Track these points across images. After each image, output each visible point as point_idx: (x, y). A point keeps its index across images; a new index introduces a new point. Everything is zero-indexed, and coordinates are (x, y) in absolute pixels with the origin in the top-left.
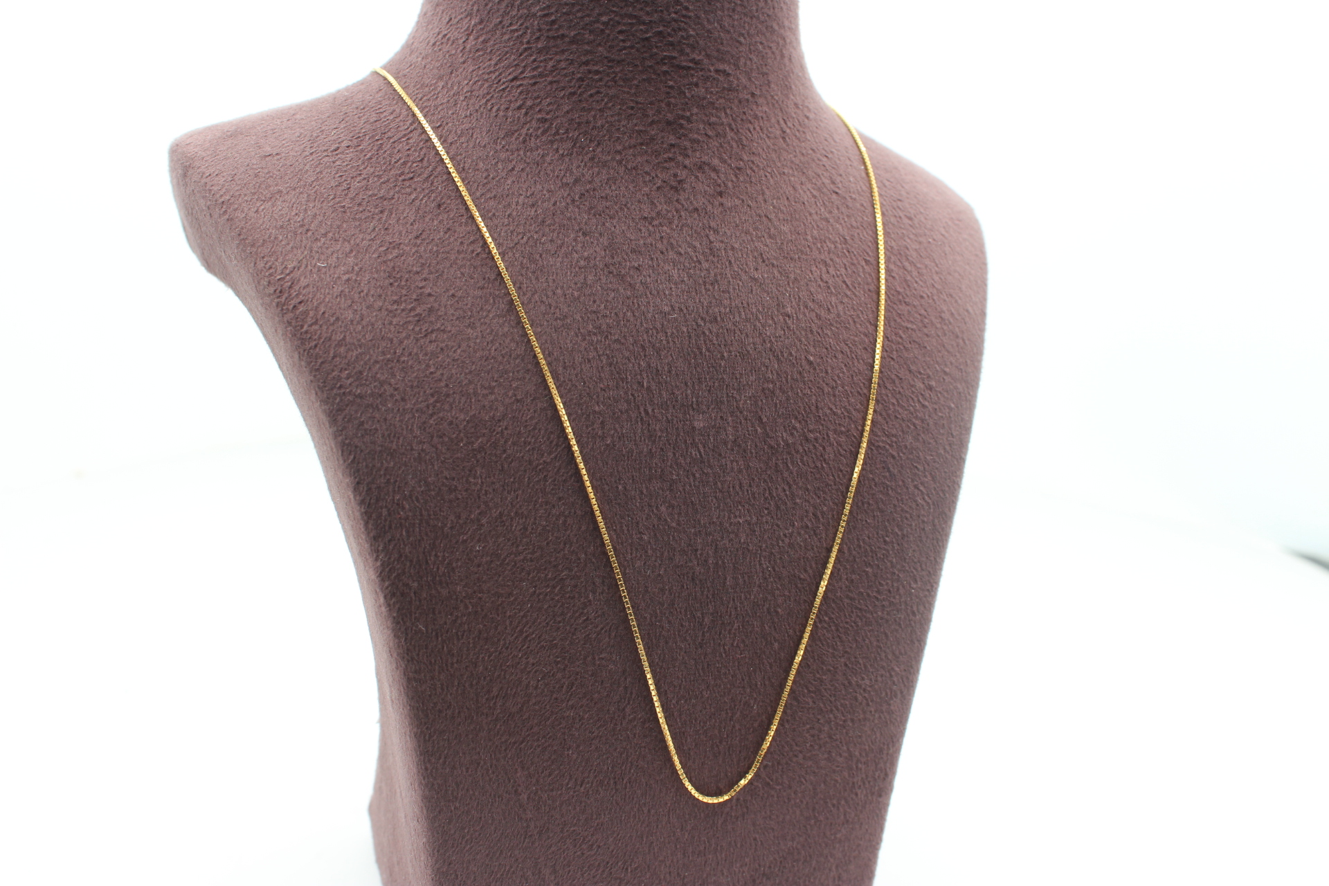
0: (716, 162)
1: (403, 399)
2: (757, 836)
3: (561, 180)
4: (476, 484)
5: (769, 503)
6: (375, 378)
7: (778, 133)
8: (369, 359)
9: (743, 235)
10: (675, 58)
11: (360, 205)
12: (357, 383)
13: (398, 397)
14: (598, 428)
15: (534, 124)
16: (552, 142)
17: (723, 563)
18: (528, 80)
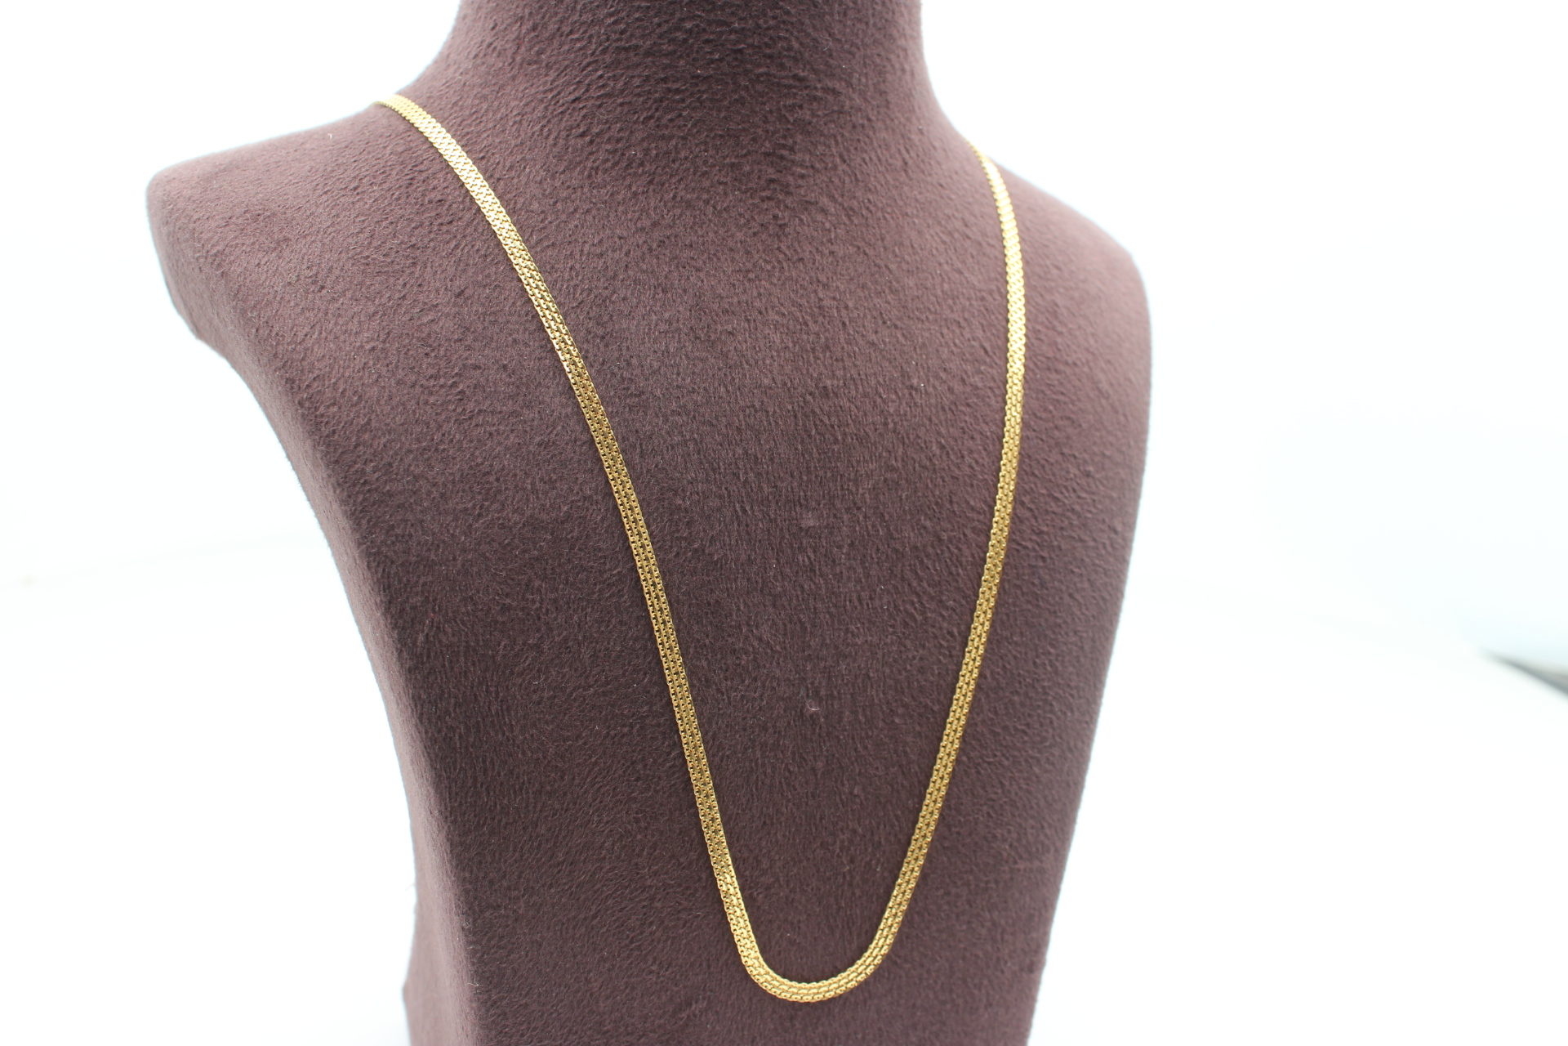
0: (825, 200)
1: (443, 497)
2: (882, 1026)
3: (635, 224)
4: (533, 601)
5: (895, 620)
6: (407, 471)
7: (899, 164)
8: (401, 448)
9: (859, 290)
10: (773, 74)
11: (386, 255)
12: (385, 478)
13: (436, 495)
15: (601, 155)
16: (623, 177)
17: (839, 694)
18: (592, 101)
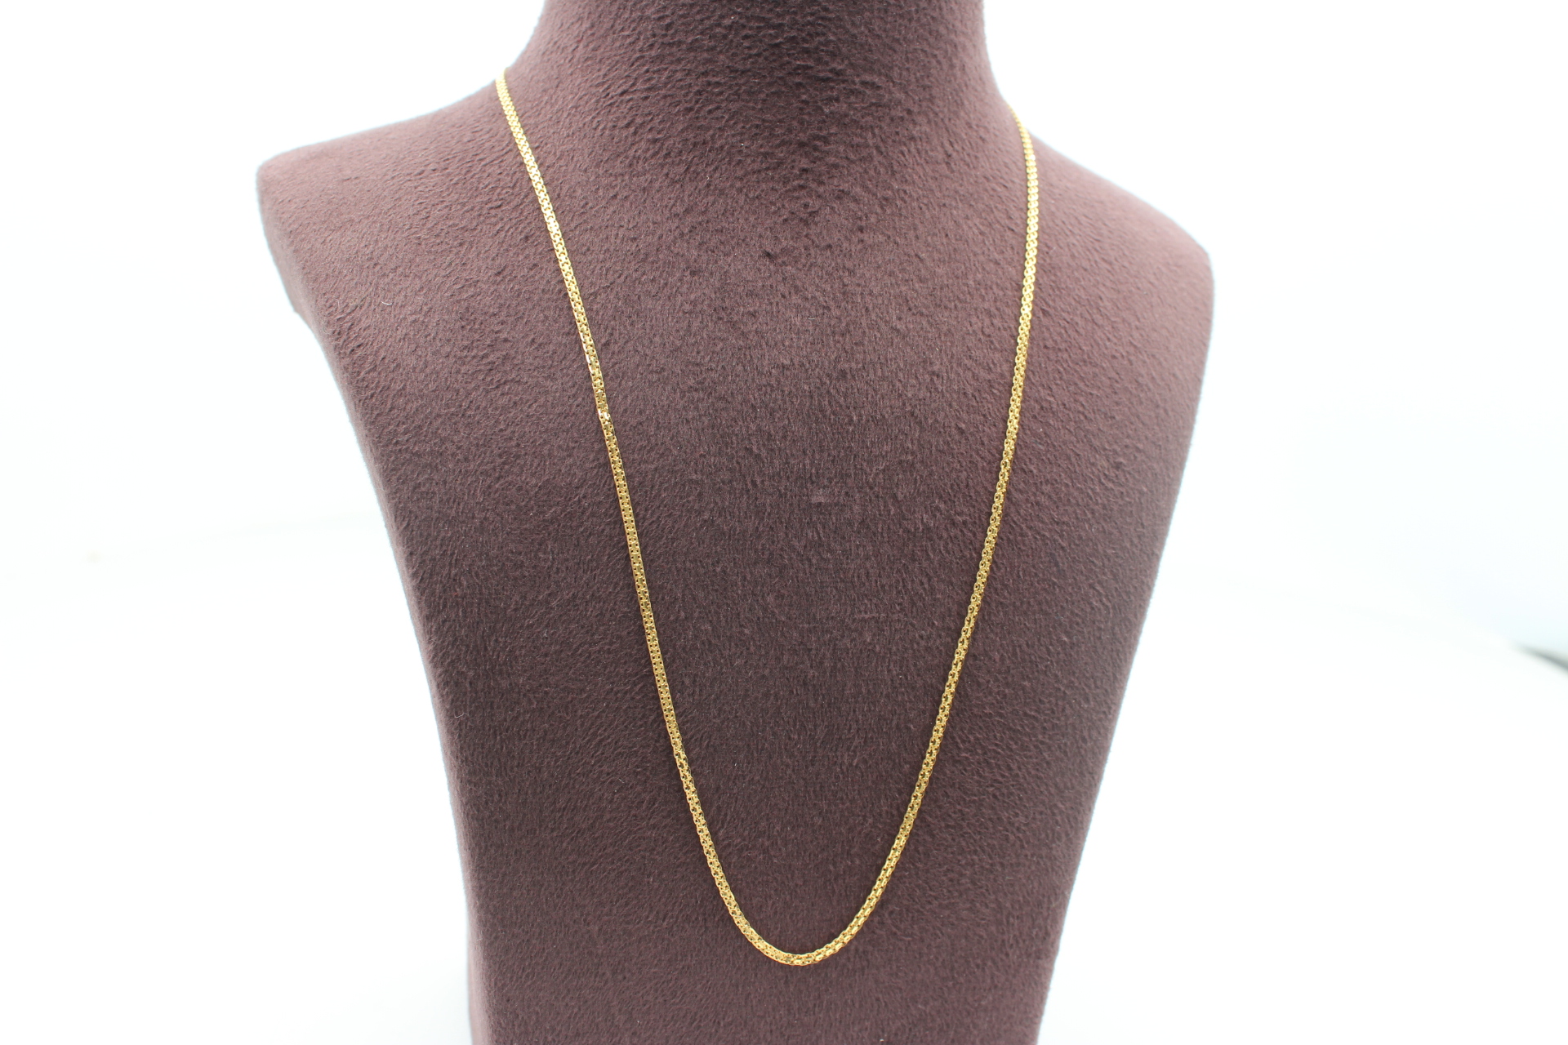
0: (857, 191)
1: (466, 459)
2: (880, 996)
3: (670, 210)
5: (902, 598)
6: (435, 433)
7: (941, 156)
8: (431, 413)
9: (886, 277)
10: (811, 68)
11: (437, 236)
12: (415, 439)
13: (460, 457)
14: (694, 500)
15: (643, 145)
16: (662, 166)
17: (843, 666)
18: (638, 94)
